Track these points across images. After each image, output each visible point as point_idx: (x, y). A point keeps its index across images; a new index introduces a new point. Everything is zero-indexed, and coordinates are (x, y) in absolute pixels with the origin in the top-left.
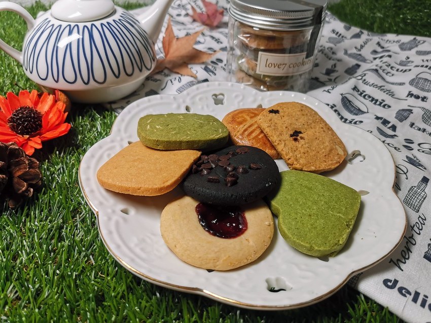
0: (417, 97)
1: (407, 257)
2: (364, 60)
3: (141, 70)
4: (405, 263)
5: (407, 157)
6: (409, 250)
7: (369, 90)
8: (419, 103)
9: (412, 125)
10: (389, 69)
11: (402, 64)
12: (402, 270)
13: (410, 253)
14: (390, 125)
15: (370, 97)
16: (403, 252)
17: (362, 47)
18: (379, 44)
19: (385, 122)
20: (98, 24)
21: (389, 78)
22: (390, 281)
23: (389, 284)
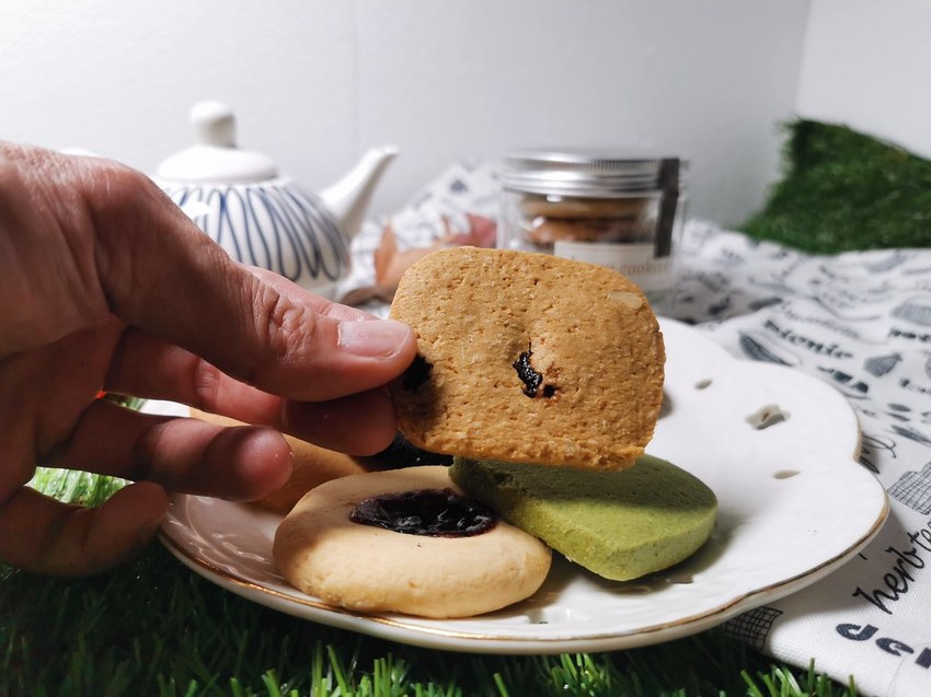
0: (912, 336)
1: (901, 587)
2: (791, 291)
3: (314, 274)
4: (896, 598)
5: (894, 427)
6: (905, 576)
7: (800, 329)
8: (916, 344)
9: (905, 383)
10: (846, 299)
11: (874, 292)
12: (891, 613)
13: (909, 582)
14: (853, 382)
15: (803, 340)
16: (890, 579)
17: (785, 274)
18: (823, 270)
19: (842, 377)
20: (241, 188)
21: (847, 313)
22: (857, 628)
23: (853, 632)
